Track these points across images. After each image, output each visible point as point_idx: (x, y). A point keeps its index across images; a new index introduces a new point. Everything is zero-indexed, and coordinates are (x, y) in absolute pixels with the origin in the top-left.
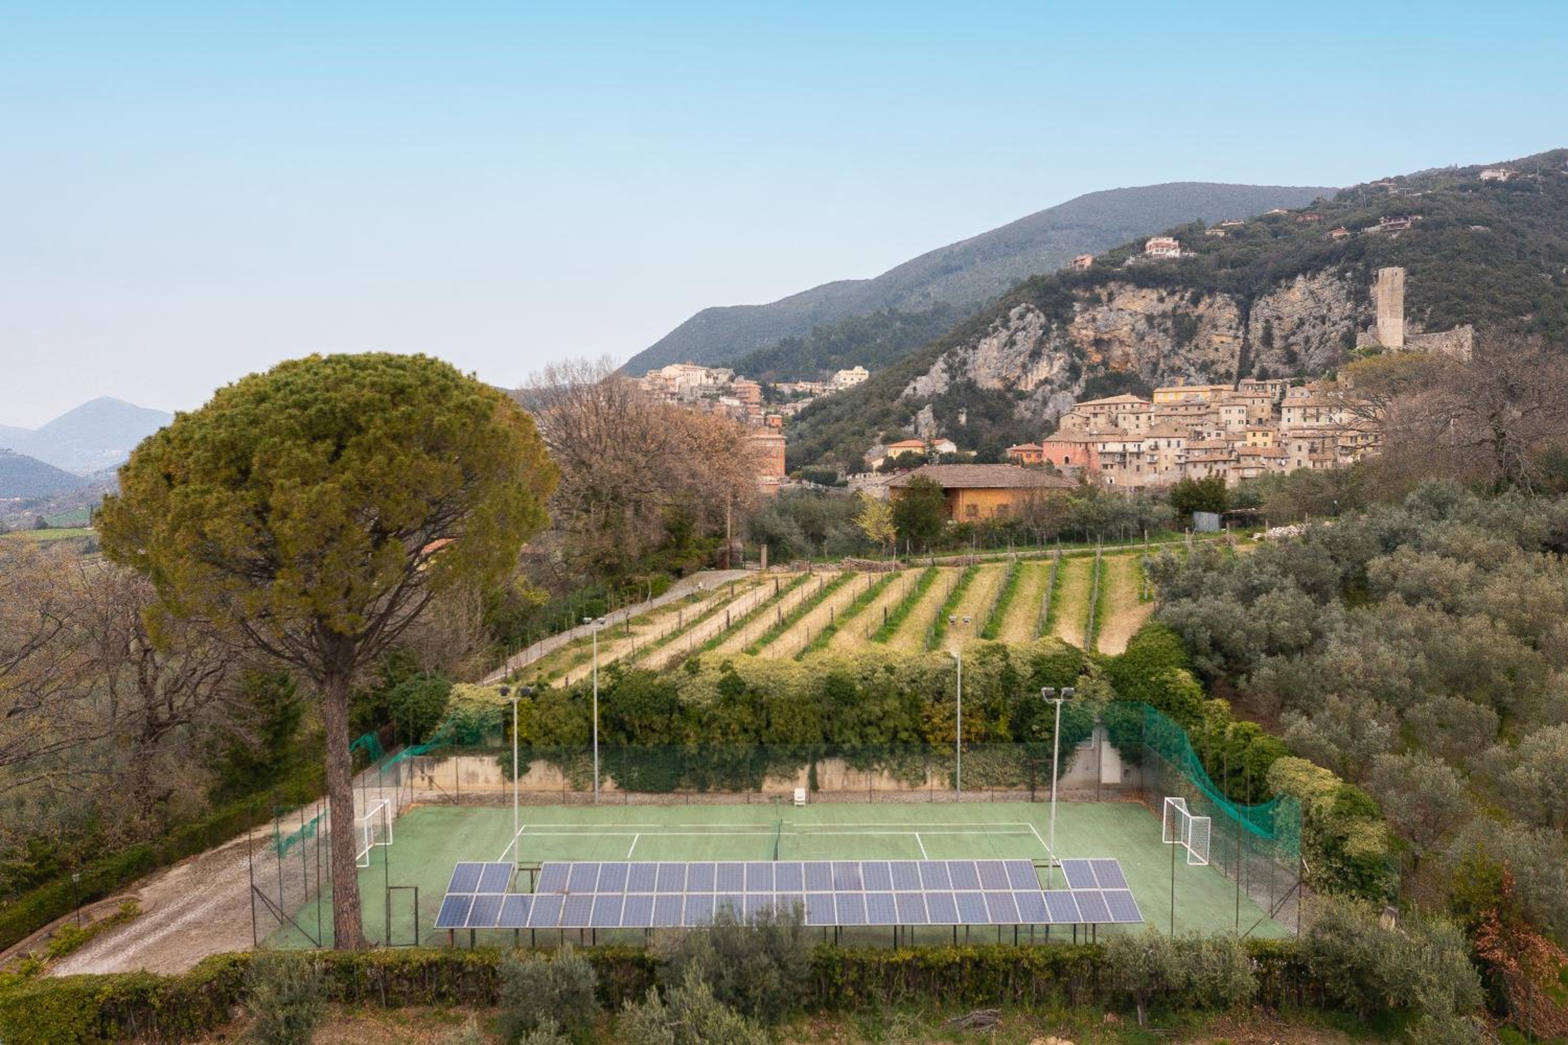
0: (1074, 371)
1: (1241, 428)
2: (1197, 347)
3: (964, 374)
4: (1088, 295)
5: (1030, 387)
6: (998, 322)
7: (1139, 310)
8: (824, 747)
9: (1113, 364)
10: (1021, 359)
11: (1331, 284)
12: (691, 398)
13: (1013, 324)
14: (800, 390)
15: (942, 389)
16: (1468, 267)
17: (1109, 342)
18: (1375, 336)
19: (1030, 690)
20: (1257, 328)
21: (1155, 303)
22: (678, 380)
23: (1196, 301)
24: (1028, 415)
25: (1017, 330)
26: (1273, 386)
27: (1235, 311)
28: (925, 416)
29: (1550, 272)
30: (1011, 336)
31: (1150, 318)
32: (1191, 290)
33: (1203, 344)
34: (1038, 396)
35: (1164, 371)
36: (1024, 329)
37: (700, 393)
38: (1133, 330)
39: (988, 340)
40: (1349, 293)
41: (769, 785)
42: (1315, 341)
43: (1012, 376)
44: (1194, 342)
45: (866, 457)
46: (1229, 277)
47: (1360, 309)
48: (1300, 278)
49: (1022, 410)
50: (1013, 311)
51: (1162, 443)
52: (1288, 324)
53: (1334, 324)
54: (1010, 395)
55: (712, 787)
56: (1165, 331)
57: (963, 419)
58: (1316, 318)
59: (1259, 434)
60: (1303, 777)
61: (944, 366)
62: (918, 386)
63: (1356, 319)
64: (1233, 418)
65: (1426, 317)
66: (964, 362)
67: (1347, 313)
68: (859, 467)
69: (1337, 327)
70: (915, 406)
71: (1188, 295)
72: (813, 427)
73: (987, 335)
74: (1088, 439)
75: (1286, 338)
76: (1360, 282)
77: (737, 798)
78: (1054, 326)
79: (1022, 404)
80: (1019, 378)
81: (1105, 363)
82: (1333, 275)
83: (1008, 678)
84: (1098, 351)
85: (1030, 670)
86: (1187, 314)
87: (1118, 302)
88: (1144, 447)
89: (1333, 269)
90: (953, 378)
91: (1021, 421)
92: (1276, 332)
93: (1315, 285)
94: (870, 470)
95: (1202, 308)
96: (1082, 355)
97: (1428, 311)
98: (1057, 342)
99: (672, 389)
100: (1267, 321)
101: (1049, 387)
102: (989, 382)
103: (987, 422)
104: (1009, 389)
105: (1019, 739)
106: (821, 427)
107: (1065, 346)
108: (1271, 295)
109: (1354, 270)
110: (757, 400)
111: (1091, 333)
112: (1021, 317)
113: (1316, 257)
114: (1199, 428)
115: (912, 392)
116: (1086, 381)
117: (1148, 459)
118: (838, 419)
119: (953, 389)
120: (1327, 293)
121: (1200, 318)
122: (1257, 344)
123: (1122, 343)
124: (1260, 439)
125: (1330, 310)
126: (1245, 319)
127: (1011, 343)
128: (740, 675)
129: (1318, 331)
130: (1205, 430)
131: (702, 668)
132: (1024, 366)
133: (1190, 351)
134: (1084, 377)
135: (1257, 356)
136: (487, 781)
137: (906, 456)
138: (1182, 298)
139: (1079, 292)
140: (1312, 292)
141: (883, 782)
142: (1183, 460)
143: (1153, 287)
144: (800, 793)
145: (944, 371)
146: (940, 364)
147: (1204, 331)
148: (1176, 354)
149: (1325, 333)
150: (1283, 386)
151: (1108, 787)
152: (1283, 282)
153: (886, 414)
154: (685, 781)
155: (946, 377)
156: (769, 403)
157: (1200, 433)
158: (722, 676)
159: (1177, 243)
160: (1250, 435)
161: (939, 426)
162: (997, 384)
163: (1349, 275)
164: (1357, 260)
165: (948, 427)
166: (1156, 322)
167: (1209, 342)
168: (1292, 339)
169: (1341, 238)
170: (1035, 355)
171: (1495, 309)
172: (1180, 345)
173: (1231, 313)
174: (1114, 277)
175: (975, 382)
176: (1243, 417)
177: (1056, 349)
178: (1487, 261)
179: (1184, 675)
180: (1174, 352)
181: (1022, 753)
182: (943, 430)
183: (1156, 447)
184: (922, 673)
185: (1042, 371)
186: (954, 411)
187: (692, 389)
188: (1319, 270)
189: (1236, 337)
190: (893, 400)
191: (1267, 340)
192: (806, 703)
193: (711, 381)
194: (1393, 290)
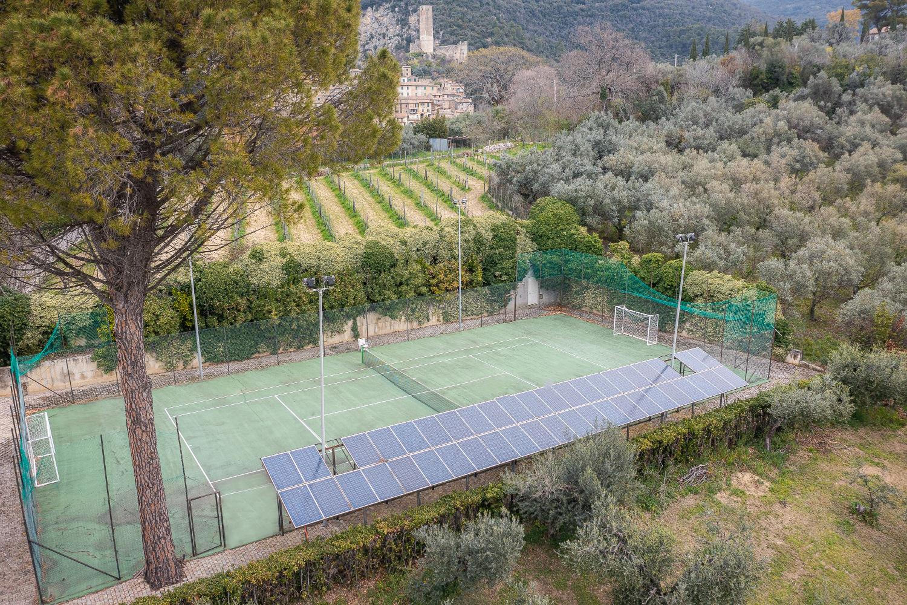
8: (368, 305)
11: (387, 14)
16: (459, 9)
18: (419, 46)
19: (492, 248)
29: (495, 15)
40: (398, 20)
47: (404, 30)
48: (369, 9)
53: (390, 38)
55: (281, 349)
58: (380, 35)
60: (718, 281)
63: (402, 36)
65: (440, 36)
67: (397, 32)
75: (363, 46)
76: (403, 14)
77: (302, 354)
82: (388, 9)
83: (478, 240)
85: (491, 235)
89: (388, 5)
93: (378, 14)
97: (441, 33)
105: (487, 283)
109: (400, 6)
120: (385, 20)
125: (387, 30)
128: (298, 258)
129: (381, 42)
131: (266, 255)
136: (83, 377)
140: (376, 19)
141: (402, 325)
149: (385, 44)
151: (531, 307)
152: (361, 11)
154: (262, 346)
158: (284, 261)
163: (397, 9)
168: (367, 47)
171: (474, 34)
178: (467, 7)
179: (583, 230)
181: (488, 291)
184: (425, 244)
188: (380, 5)
192: (351, 275)
194: (427, 19)
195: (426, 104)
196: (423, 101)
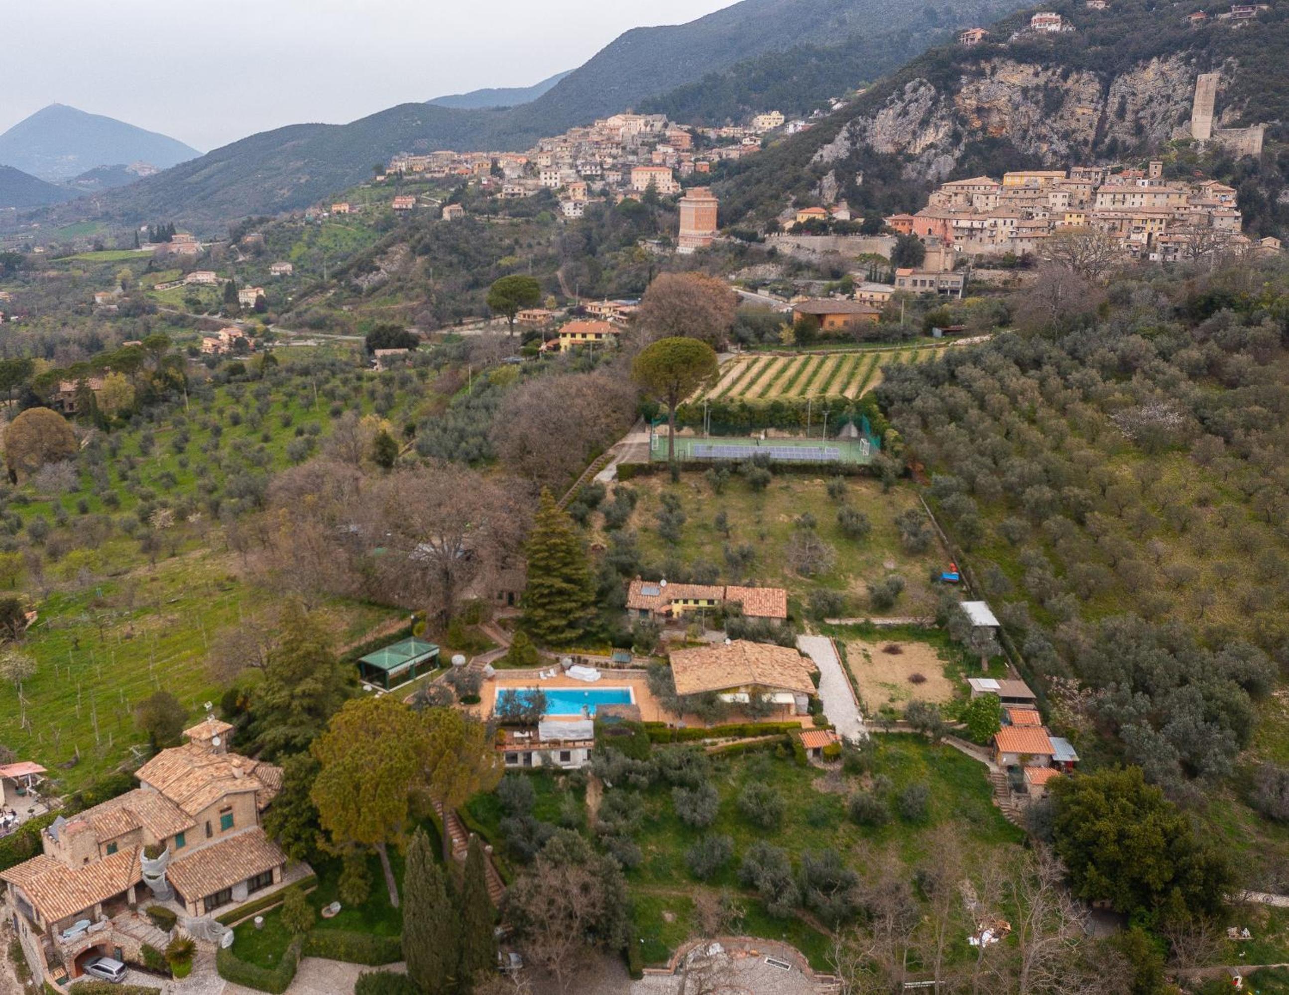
0: (956, 137)
1: (1062, 209)
2: (1062, 117)
3: (863, 140)
4: (974, 68)
5: (918, 151)
6: (895, 94)
7: (1017, 83)
8: (769, 424)
9: (991, 130)
10: (911, 127)
11: (1178, 67)
12: (633, 147)
13: (907, 97)
14: (724, 135)
15: (844, 154)
17: (989, 110)
18: (1189, 130)
19: (832, 409)
20: (1114, 102)
21: (1030, 77)
22: (622, 130)
23: (1065, 76)
24: (914, 175)
25: (910, 102)
26: (1097, 173)
27: (1098, 86)
28: (829, 180)
30: (905, 107)
31: (1025, 91)
32: (1062, 67)
33: (1067, 115)
34: (924, 159)
35: (1032, 138)
36: (916, 100)
37: (639, 142)
38: (1009, 101)
39: (885, 112)
40: (1191, 77)
41: (753, 435)
42: (1159, 117)
43: (904, 142)
44: (1060, 113)
45: (779, 219)
46: (1097, 55)
48: (1155, 60)
49: (910, 172)
50: (909, 85)
51: (1000, 222)
52: (1140, 99)
53: (1176, 103)
54: (900, 158)
56: (1037, 103)
57: (859, 180)
58: (1163, 97)
59: (1074, 216)
61: (847, 135)
62: (824, 153)
64: (1058, 201)
65: (1245, 105)
66: (864, 130)
67: (1187, 95)
68: (774, 228)
69: (1178, 106)
70: (820, 172)
71: (1059, 71)
72: (739, 186)
73: (884, 107)
74: (947, 216)
75: (1137, 112)
76: (1201, 68)
78: (942, 98)
79: (910, 166)
80: (909, 143)
81: (984, 129)
82: (1181, 59)
83: (825, 406)
84: (979, 118)
85: (834, 404)
86: (1057, 88)
87: (1000, 76)
88: (986, 224)
89: (1182, 55)
90: (853, 144)
91: (908, 180)
92: (1130, 107)
93: (1166, 67)
94: (783, 230)
95: (1070, 82)
96: (964, 122)
97: (1247, 100)
98: (944, 112)
99: (617, 139)
100: (1123, 97)
101: (934, 151)
102: (885, 148)
103: (880, 182)
104: (899, 152)
106: (745, 188)
107: (949, 115)
108: (1129, 73)
109: (1199, 57)
110: (688, 147)
111: (974, 102)
112: (915, 90)
113: (1170, 43)
114: (1030, 210)
115: (819, 159)
116: (966, 146)
117: (989, 233)
118: (759, 181)
119: (853, 153)
120: (1175, 76)
121: (1067, 91)
122: (1112, 117)
123: (999, 111)
124: (1074, 219)
125: (1174, 91)
126: (1105, 93)
127: (905, 113)
129: (1162, 108)
130: (1034, 211)
132: (914, 133)
133: (1055, 121)
134: (965, 141)
135: (1111, 127)
137: (811, 221)
138: (1054, 73)
139: (968, 67)
140: (1163, 74)
141: (786, 435)
142: (1014, 235)
143: (1031, 63)
144: (762, 437)
145: (846, 139)
146: (844, 133)
147: (1070, 104)
148: (1043, 123)
149: (1168, 111)
150: (1105, 173)
152: (1141, 63)
153: (797, 180)
155: (848, 144)
156: (698, 149)
157: (1031, 214)
159: (1059, 17)
160: (1067, 216)
161: (839, 187)
162: (889, 149)
163: (1194, 60)
164: (1202, 48)
165: (846, 188)
166: (1031, 93)
167: (1073, 113)
168: (1141, 114)
169: (1197, 22)
170: (924, 123)
172: (1047, 115)
173: (1094, 88)
174: (1000, 53)
175: (872, 147)
176: (1066, 201)
177: (942, 118)
180: (1041, 121)
181: (828, 428)
182: (843, 190)
183: (995, 224)
184: (799, 403)
185: (929, 137)
186: (852, 174)
187: (633, 137)
188: (1172, 53)
189: (1095, 110)
190: (803, 166)
191: (1121, 113)
192: (765, 411)
193: (648, 129)
194: (1207, 92)
195: (1158, 221)
196: (1156, 216)
